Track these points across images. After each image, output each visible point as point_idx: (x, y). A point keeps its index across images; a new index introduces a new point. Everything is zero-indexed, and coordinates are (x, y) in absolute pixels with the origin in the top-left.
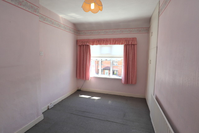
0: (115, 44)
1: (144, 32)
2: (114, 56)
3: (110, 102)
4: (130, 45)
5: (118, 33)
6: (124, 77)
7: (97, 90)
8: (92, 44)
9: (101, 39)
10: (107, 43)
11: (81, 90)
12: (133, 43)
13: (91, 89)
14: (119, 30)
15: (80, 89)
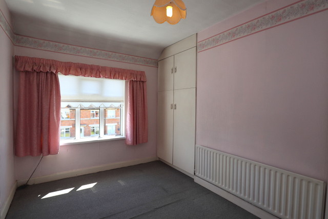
0: (114, 78)
1: (152, 65)
2: (109, 99)
3: (122, 183)
4: (138, 82)
5: (116, 60)
6: (131, 135)
7: (74, 171)
8: (64, 72)
9: (85, 65)
10: (98, 74)
11: (28, 185)
12: (142, 80)
13: (58, 174)
14: (117, 54)
15: (25, 183)
